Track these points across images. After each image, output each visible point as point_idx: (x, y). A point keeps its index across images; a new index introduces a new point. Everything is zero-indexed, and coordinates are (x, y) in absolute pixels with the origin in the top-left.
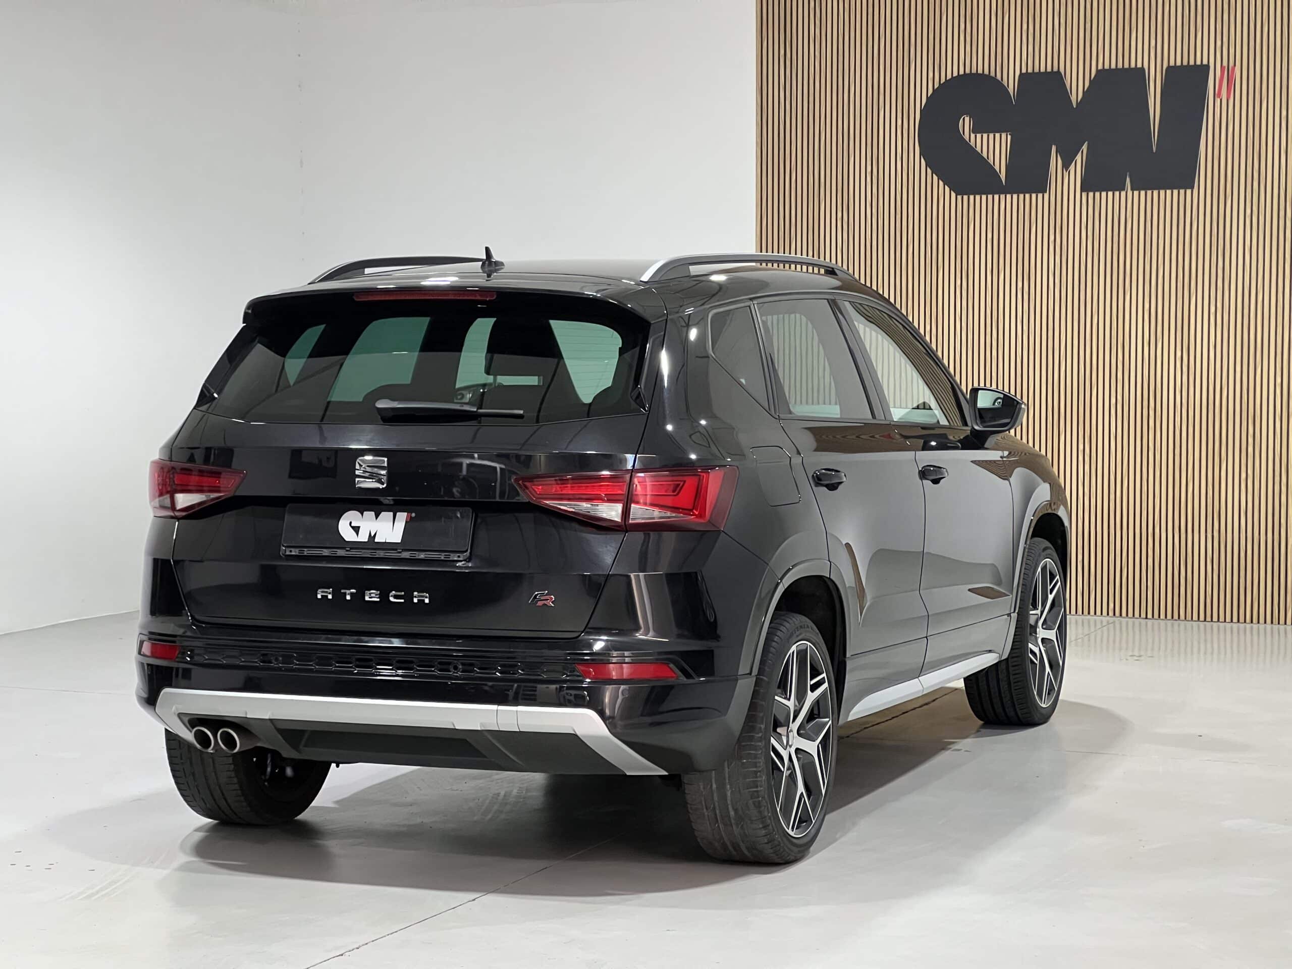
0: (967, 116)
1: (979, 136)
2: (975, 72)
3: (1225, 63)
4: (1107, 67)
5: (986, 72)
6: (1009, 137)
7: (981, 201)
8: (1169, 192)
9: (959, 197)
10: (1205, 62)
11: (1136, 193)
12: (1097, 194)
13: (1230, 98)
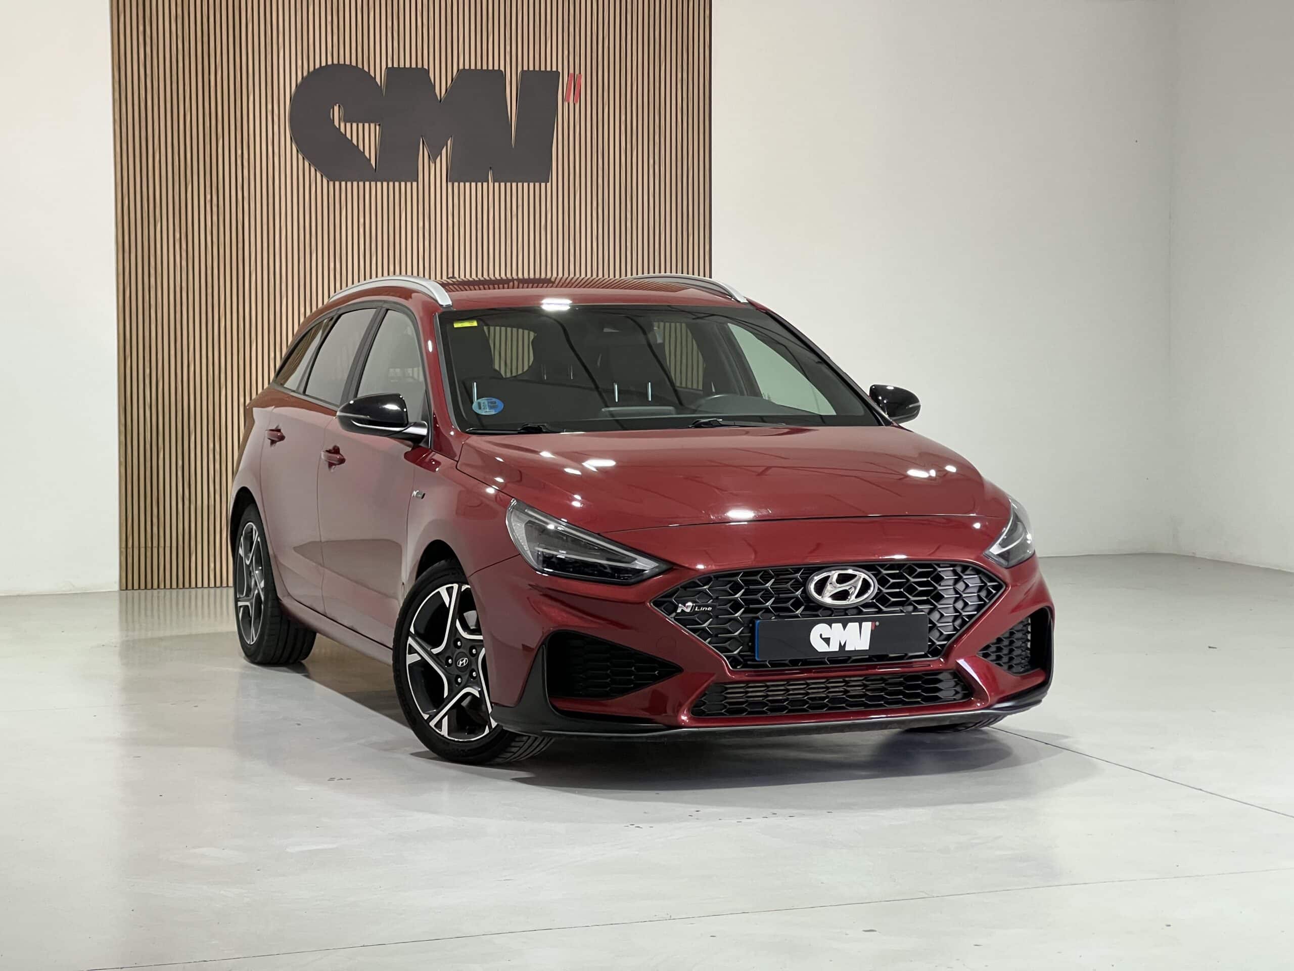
1: (348, 125)
2: (343, 63)
3: (571, 71)
4: (467, 67)
5: (354, 64)
7: (351, 188)
8: (526, 184)
9: (331, 183)
10: (554, 69)
11: (497, 184)
12: (462, 184)
13: (577, 102)
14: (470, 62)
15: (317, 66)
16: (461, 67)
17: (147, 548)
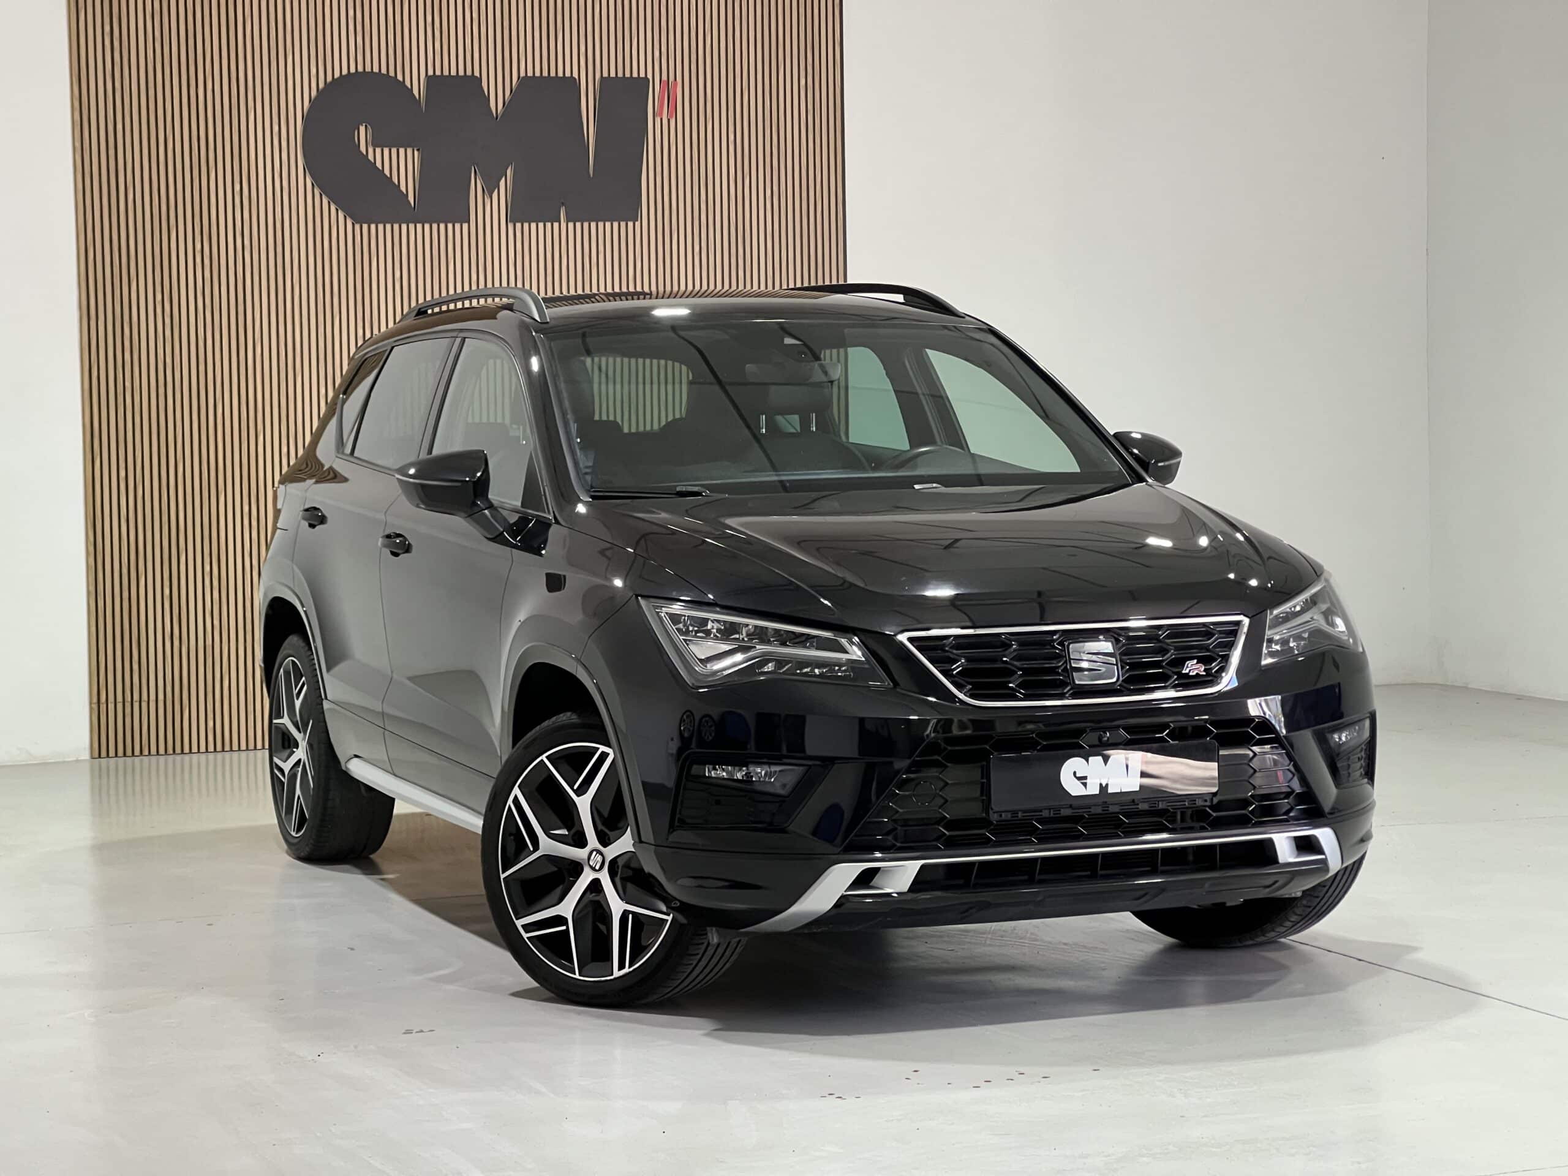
0: (362, 125)
1: (378, 150)
2: (370, 70)
3: (664, 77)
4: (530, 74)
5: (384, 71)
6: (416, 153)
7: (384, 231)
8: (608, 224)
9: (357, 227)
10: (642, 75)
11: (571, 225)
12: (526, 225)
13: (672, 117)
14: (533, 68)
15: (338, 75)
16: (522, 74)
17: (126, 703)
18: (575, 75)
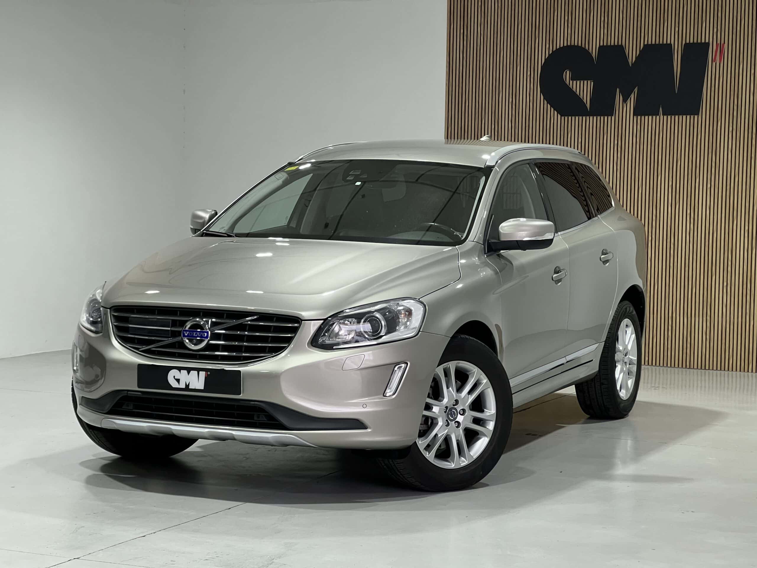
0: (568, 70)
1: (575, 82)
2: (573, 45)
3: (719, 42)
4: (649, 43)
5: (580, 44)
6: (592, 83)
7: (575, 120)
9: (563, 118)
10: (707, 41)
11: (665, 117)
12: (643, 117)
13: (721, 62)
14: (652, 40)
15: (558, 47)
16: (646, 43)
18: (672, 43)
